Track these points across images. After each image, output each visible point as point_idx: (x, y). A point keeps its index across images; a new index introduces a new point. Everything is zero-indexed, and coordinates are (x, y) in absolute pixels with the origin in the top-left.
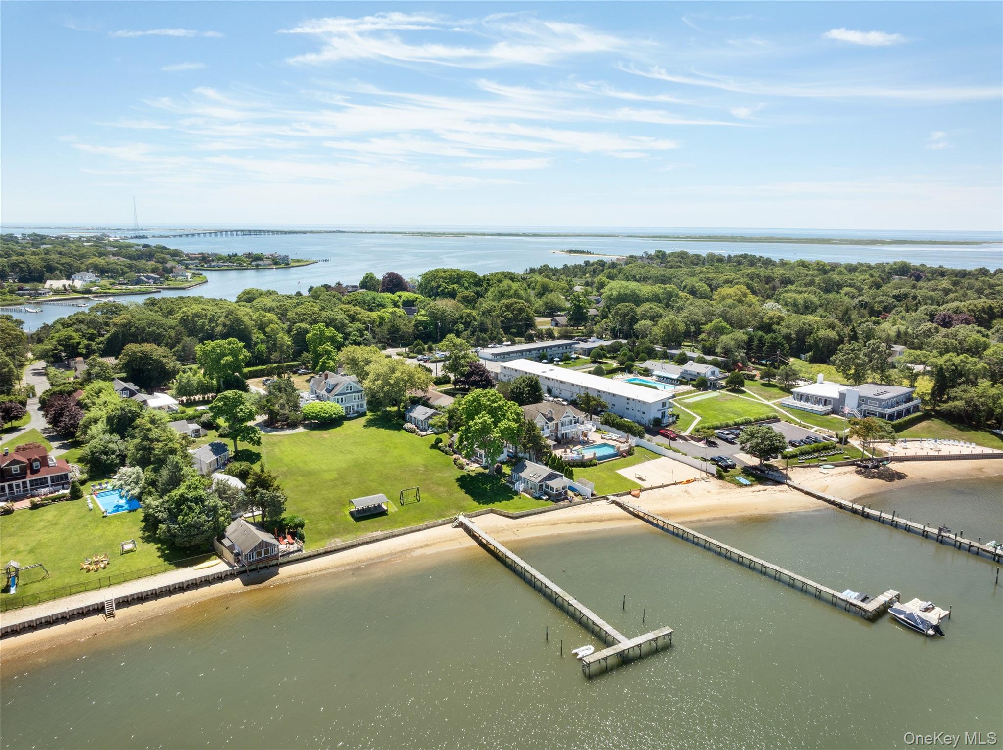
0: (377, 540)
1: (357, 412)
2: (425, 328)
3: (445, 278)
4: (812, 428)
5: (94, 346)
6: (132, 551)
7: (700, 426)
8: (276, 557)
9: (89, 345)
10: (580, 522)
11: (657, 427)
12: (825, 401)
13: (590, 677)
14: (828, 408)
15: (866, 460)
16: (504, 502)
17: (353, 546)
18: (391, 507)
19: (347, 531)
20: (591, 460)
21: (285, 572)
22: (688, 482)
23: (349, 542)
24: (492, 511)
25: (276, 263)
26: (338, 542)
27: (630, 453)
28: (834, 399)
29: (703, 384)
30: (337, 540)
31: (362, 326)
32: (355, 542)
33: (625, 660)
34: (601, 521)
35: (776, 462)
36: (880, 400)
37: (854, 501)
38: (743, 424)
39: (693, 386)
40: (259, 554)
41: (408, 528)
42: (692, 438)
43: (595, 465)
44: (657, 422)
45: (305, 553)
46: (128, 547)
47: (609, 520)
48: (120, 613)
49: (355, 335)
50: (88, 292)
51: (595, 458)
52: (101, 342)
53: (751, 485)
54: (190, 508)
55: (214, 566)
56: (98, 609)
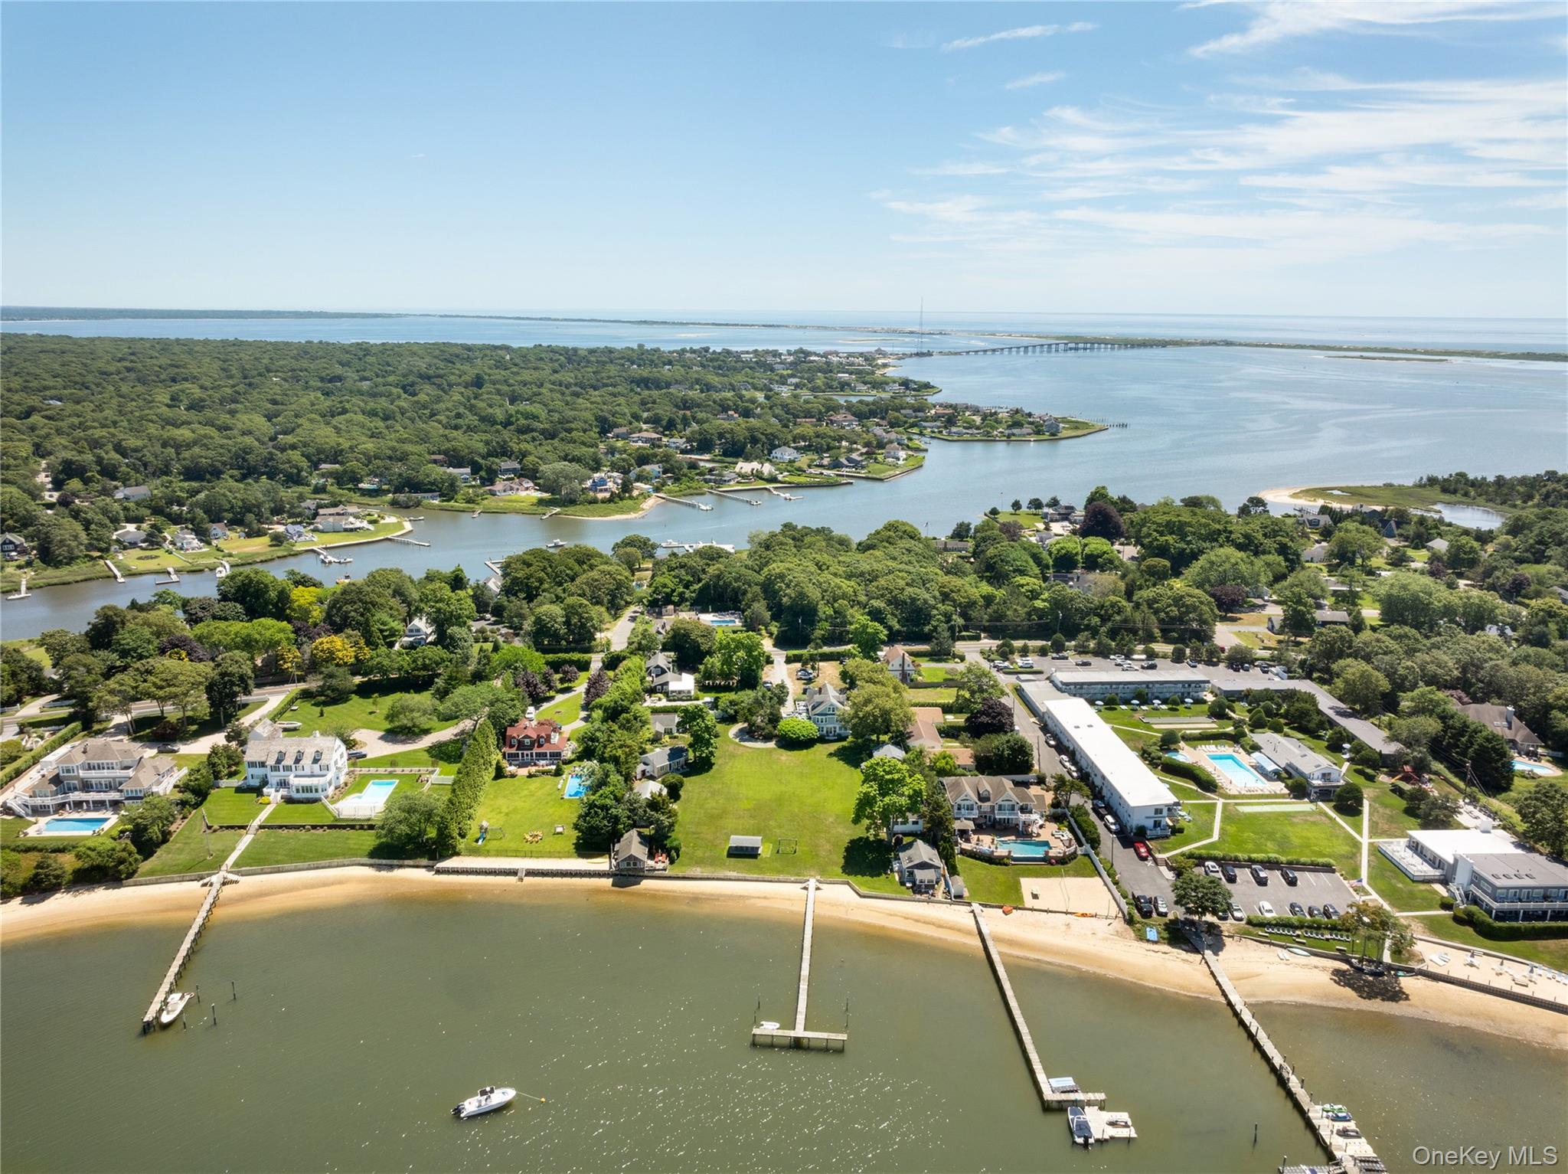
0: (730, 880)
1: (839, 735)
2: (1040, 618)
5: (687, 595)
6: (561, 833)
7: (1197, 852)
8: (642, 870)
9: (684, 593)
10: (917, 921)
11: (1132, 837)
12: (1435, 861)
13: (754, 1045)
14: (1437, 873)
15: (1370, 961)
16: (868, 878)
17: (713, 879)
18: (765, 851)
19: (722, 865)
20: (1002, 858)
21: (646, 884)
22: (1084, 915)
23: (705, 875)
24: (848, 883)
25: (1038, 432)
26: (697, 871)
27: (1062, 861)
28: (1448, 864)
29: (1299, 788)
30: (699, 869)
31: (950, 609)
32: (710, 875)
33: (797, 1045)
34: (940, 926)
35: (1228, 925)
36: (1495, 888)
38: (1261, 862)
39: (1287, 787)
40: (628, 864)
41: (760, 876)
42: (1167, 865)
43: (1006, 865)
44: (1141, 831)
45: (666, 873)
46: (559, 830)
47: (950, 928)
48: (528, 880)
49: (938, 620)
50: (773, 480)
51: (1009, 857)
52: (694, 591)
53: (1155, 942)
54: (596, 812)
55: (602, 864)
56: (513, 873)
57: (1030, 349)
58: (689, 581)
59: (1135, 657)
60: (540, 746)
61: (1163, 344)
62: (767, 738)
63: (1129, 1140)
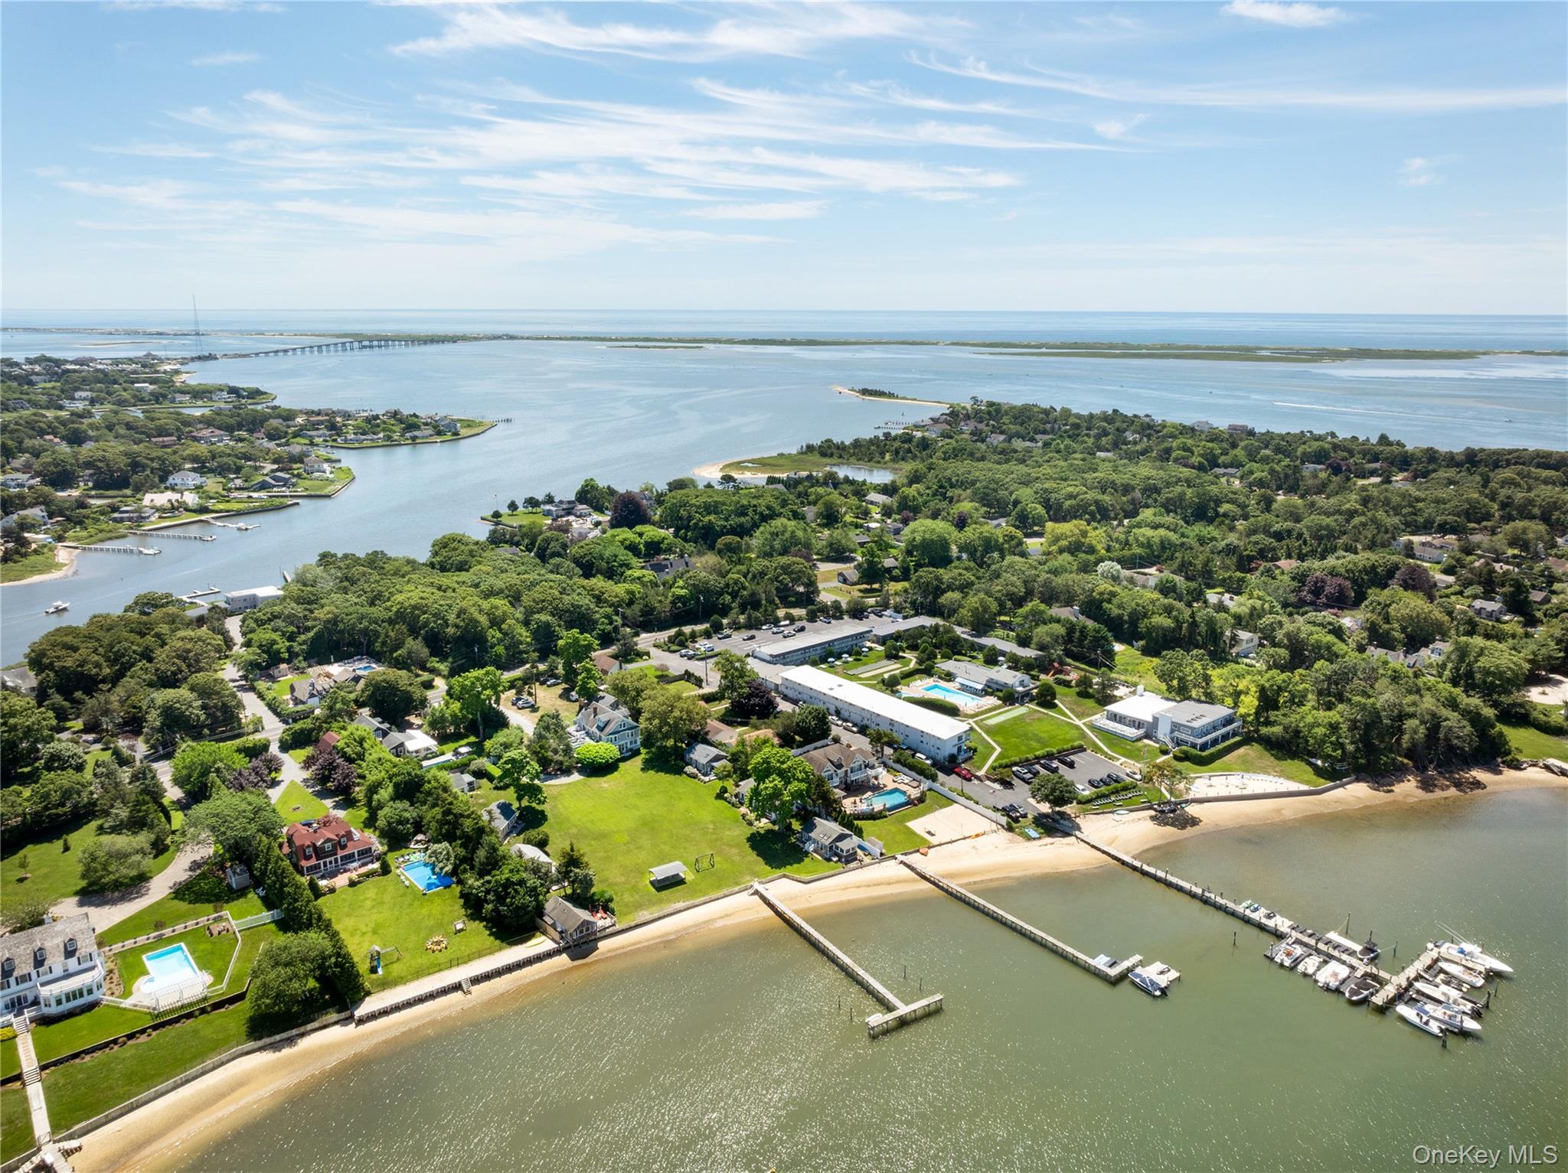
0: (680, 911)
1: (631, 750)
2: (684, 605)
3: (699, 507)
4: (1118, 759)
5: (297, 648)
7: (997, 764)
8: (595, 933)
9: (291, 647)
10: (869, 886)
11: (950, 765)
12: (1137, 724)
13: (874, 1037)
14: (1141, 732)
15: (1164, 803)
16: (796, 866)
17: (660, 918)
18: (688, 875)
19: (651, 903)
20: (880, 812)
21: (603, 945)
22: (977, 836)
23: (656, 915)
24: (784, 876)
25: (439, 433)
26: (645, 915)
27: (921, 800)
28: (1148, 722)
29: (1010, 698)
30: (645, 913)
31: (609, 610)
32: (661, 914)
33: (903, 1023)
34: (889, 884)
35: (1068, 809)
36: (1192, 729)
37: (1135, 857)
38: (1043, 757)
39: (999, 698)
40: (582, 932)
41: (707, 898)
42: (988, 779)
43: (886, 817)
44: (953, 758)
45: (618, 927)
46: (459, 926)
47: (897, 882)
48: (476, 989)
50: (203, 510)
51: (885, 809)
53: (1040, 838)
54: (516, 891)
55: (540, 944)
56: (457, 987)
57: (324, 348)
58: (292, 632)
59: (782, 623)
60: (344, 847)
61: (454, 339)
62: (567, 772)
63: (1179, 979)
